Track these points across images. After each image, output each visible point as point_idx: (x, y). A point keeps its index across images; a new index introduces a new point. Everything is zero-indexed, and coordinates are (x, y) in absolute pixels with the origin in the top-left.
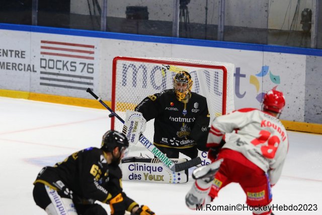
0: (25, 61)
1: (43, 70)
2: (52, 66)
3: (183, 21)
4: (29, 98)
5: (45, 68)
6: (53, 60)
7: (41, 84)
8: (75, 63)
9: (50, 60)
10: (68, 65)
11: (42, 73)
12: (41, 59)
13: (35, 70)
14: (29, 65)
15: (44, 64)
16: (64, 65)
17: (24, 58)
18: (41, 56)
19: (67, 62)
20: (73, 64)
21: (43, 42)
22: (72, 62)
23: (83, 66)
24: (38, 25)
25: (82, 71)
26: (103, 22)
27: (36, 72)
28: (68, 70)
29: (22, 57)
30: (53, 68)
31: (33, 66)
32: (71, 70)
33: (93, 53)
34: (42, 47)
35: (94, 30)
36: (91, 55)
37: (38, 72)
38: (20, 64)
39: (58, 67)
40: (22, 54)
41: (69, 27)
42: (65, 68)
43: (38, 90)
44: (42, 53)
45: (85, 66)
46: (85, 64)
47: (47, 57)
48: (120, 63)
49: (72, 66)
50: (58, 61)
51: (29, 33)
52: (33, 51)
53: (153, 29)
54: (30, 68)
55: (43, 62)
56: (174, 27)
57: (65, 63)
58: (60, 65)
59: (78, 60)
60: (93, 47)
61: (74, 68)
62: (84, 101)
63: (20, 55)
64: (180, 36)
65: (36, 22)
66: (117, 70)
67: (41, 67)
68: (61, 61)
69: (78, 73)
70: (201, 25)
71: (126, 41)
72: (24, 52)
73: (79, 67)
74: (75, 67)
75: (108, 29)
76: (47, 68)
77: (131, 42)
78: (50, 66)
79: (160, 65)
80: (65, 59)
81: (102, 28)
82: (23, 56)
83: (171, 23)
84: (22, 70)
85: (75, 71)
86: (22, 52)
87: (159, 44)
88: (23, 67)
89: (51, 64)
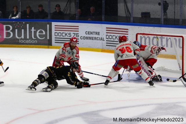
0: (100, 36)
1: (107, 40)
3: (165, 18)
4: (102, 52)
5: (108, 39)
6: (111, 36)
7: (107, 45)
9: (110, 35)
11: (107, 41)
12: (106, 35)
13: (104, 40)
14: (101, 38)
15: (107, 37)
16: (116, 37)
18: (106, 34)
21: (107, 28)
26: (132, 19)
29: (98, 35)
30: (111, 39)
33: (128, 32)
34: (107, 30)
35: (127, 22)
36: (127, 33)
38: (98, 38)
40: (98, 33)
41: (117, 22)
43: (105, 48)
44: (107, 33)
47: (109, 34)
48: (139, 36)
51: (101, 24)
52: (103, 32)
53: (152, 21)
54: (102, 39)
55: (107, 36)
56: (161, 20)
58: (114, 37)
60: (128, 29)
63: (98, 34)
64: (164, 24)
65: (104, 20)
66: (138, 39)
70: (172, 19)
71: (141, 27)
75: (134, 22)
76: (109, 39)
77: (143, 27)
79: (156, 36)
80: (116, 35)
81: (131, 21)
83: (160, 18)
84: (98, 40)
86: (98, 32)
87: (155, 27)
88: (99, 39)
89: (111, 37)
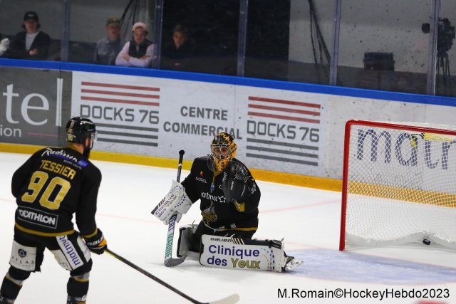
0: (227, 124)
1: (251, 136)
2: (263, 132)
3: (441, 73)
5: (253, 133)
6: (264, 123)
7: (248, 155)
8: (294, 127)
9: (260, 123)
10: (285, 130)
11: (249, 140)
12: (249, 122)
13: (240, 136)
14: (232, 129)
15: (252, 128)
16: (280, 130)
17: (226, 119)
18: (249, 118)
19: (284, 126)
20: (291, 129)
21: (251, 98)
22: (289, 127)
23: (304, 131)
24: (245, 76)
25: (303, 139)
26: (333, 73)
27: (241, 138)
28: (284, 137)
29: (223, 119)
30: (264, 134)
31: (238, 130)
32: (288, 137)
33: (318, 114)
34: (250, 106)
35: (320, 83)
36: (316, 118)
37: (245, 139)
38: (219, 128)
39: (271, 133)
40: (223, 115)
41: (286, 80)
42: (280, 134)
44: (250, 113)
45: (307, 132)
46: (307, 129)
47: (257, 119)
48: (355, 129)
49: (289, 132)
50: (270, 124)
51: (233, 86)
52: (238, 110)
53: (401, 83)
54: (234, 134)
55: (252, 126)
56: (429, 81)
57: (280, 127)
58: (273, 130)
59: (298, 124)
60: (318, 106)
61: (292, 135)
62: (306, 179)
63: (220, 116)
64: (438, 94)
65: (243, 72)
66: (351, 138)
67: (248, 132)
68: (275, 125)
69: (297, 141)
71: (363, 99)
72: (226, 111)
73: (300, 133)
74: (294, 132)
75: (339, 83)
76: (256, 134)
77: (369, 101)
78: (260, 131)
80: (281, 122)
81: (331, 81)
82: (225, 117)
83: (426, 75)
85: (293, 138)
86: (223, 111)
87: (408, 104)
89: (262, 127)
